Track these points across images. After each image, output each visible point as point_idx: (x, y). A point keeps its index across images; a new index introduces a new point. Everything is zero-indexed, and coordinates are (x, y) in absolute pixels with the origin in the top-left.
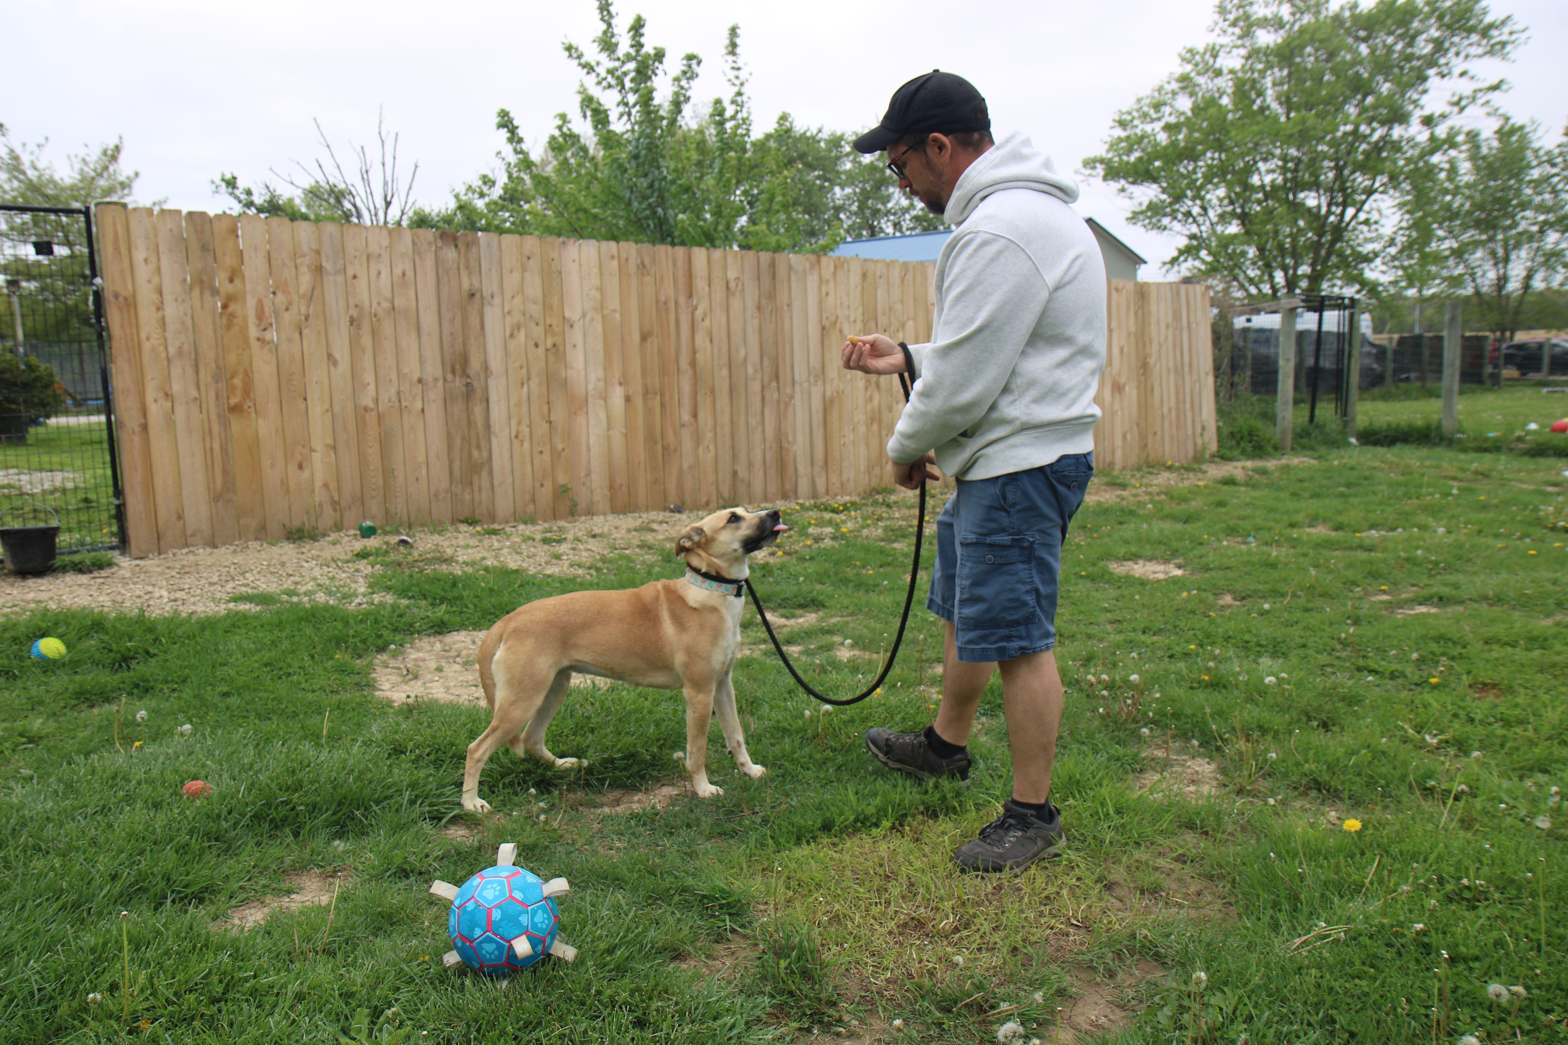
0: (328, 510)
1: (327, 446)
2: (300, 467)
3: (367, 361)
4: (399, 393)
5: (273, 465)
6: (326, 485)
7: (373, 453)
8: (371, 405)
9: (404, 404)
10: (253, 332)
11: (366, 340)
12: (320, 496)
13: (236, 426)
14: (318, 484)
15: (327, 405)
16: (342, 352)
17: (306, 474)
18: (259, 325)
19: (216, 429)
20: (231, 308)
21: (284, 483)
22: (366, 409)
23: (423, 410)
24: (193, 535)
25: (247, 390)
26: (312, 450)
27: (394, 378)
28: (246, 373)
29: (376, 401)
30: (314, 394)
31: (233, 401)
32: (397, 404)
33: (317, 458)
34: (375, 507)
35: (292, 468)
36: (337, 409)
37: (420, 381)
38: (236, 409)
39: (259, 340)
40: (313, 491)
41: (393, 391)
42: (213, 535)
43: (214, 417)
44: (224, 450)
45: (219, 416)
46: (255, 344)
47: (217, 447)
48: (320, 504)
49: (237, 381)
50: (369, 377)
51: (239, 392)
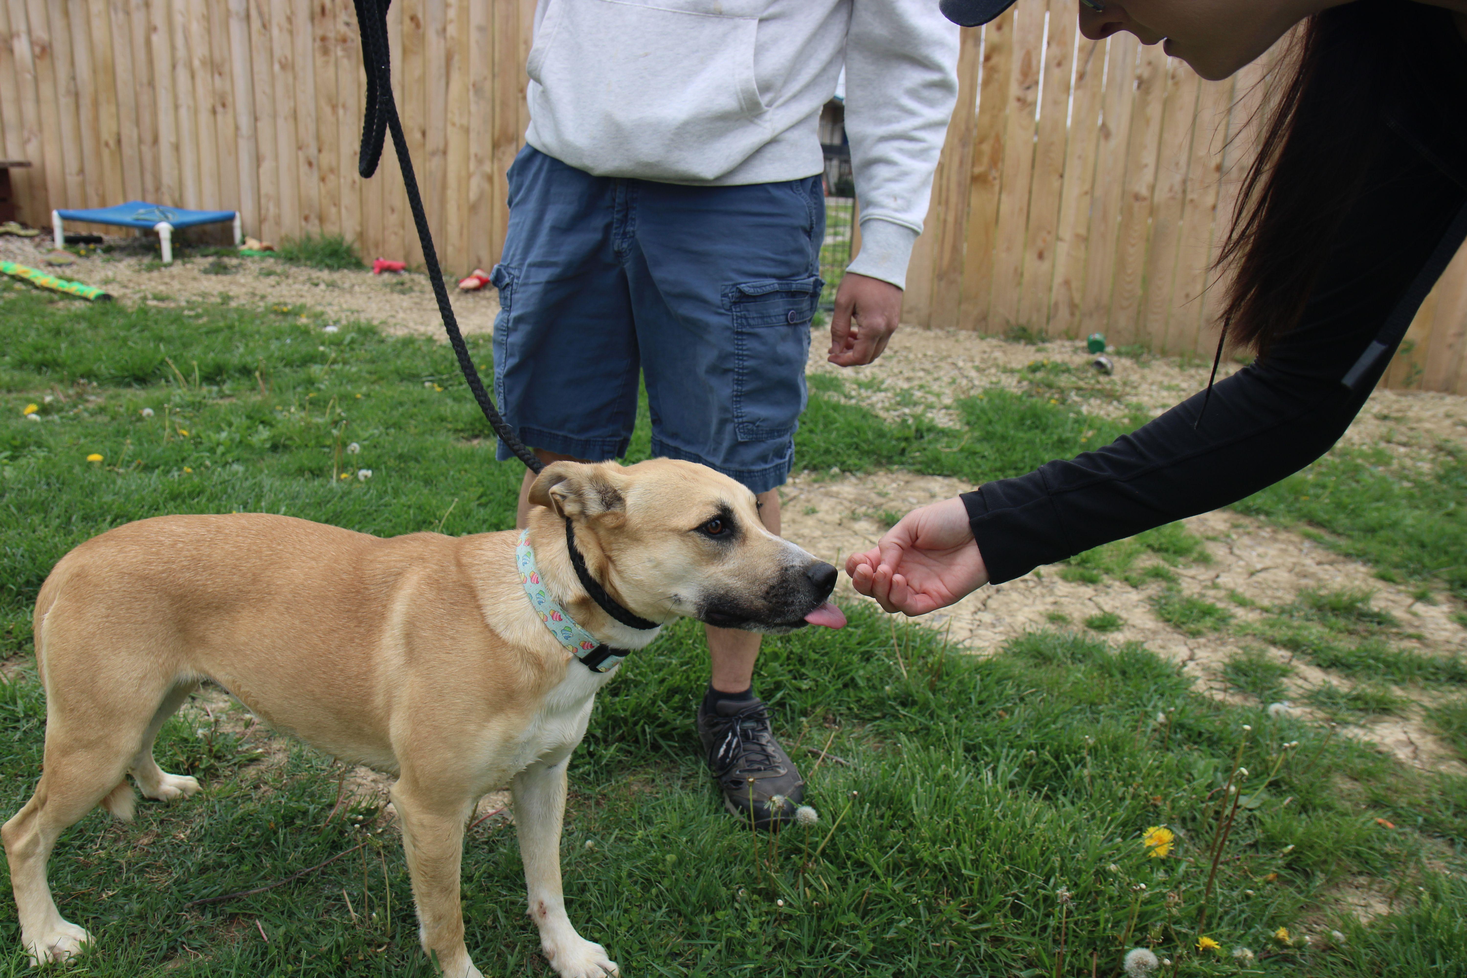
0: (1064, 313)
1: (1077, 236)
2: (1041, 256)
3: (1150, 139)
4: (1184, 182)
5: (1008, 249)
6: (1067, 283)
7: (1136, 254)
8: (1144, 192)
9: (1190, 196)
10: (1014, 90)
11: (1154, 110)
12: (1058, 294)
13: (976, 199)
14: (1058, 280)
15: (1087, 187)
16: (1120, 126)
17: (1045, 266)
18: (1021, 83)
19: (954, 199)
20: (995, 60)
21: (1019, 274)
22: (1137, 197)
23: (1214, 208)
24: (909, 312)
25: (996, 159)
26: (1059, 239)
27: (1183, 159)
28: (998, 139)
29: (1152, 188)
30: (1074, 171)
31: (978, 170)
32: (1179, 196)
33: (1062, 250)
34: (1123, 321)
35: (1030, 257)
36: (1098, 192)
37: (1219, 168)
38: (980, 180)
39: (1019, 100)
40: (1050, 289)
41: (1178, 178)
42: (930, 316)
43: (953, 186)
44: (958, 223)
45: (959, 185)
46: (1012, 105)
47: (951, 219)
48: (1056, 304)
49: (986, 147)
50: (1149, 158)
51: (986, 160)
